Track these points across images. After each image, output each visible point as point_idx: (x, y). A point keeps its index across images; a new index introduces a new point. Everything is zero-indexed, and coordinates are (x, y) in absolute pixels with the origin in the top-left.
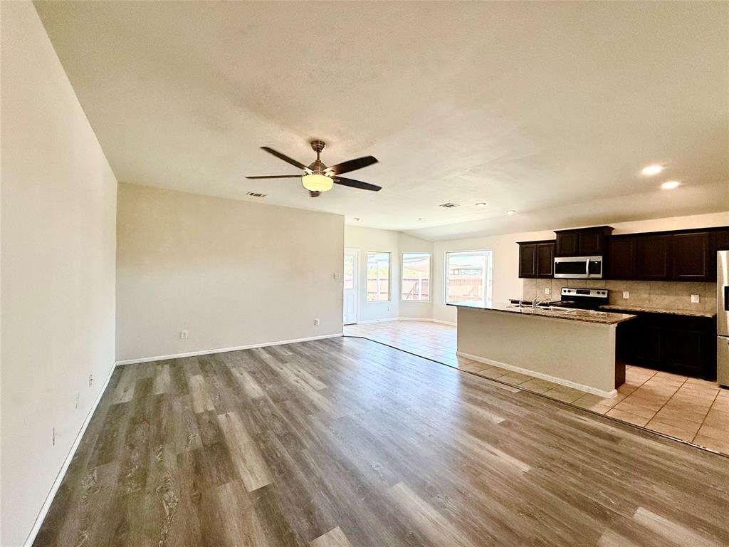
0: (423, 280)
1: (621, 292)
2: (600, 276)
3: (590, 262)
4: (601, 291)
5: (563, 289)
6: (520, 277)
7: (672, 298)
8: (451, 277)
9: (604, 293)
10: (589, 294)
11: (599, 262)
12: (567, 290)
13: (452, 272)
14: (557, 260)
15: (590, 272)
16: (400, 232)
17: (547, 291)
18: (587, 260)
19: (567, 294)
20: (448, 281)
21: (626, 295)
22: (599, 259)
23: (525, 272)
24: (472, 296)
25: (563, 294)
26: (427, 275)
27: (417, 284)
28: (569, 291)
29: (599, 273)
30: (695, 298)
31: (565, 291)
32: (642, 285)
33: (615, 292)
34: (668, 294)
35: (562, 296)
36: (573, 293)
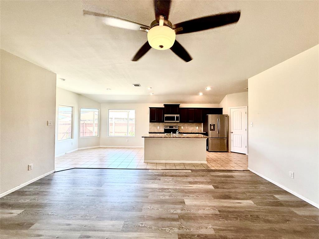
1: (181, 127)
2: (179, 121)
3: (176, 117)
4: (176, 127)
6: (150, 122)
7: (193, 128)
10: (173, 128)
11: (178, 117)
14: (166, 115)
15: (176, 120)
16: (79, 95)
17: (158, 128)
19: (166, 128)
21: (182, 128)
22: (178, 115)
23: (152, 120)
28: (167, 127)
29: (178, 120)
30: (197, 128)
31: (165, 127)
32: (186, 125)
33: (180, 127)
34: (192, 127)
35: (165, 129)
36: (168, 128)
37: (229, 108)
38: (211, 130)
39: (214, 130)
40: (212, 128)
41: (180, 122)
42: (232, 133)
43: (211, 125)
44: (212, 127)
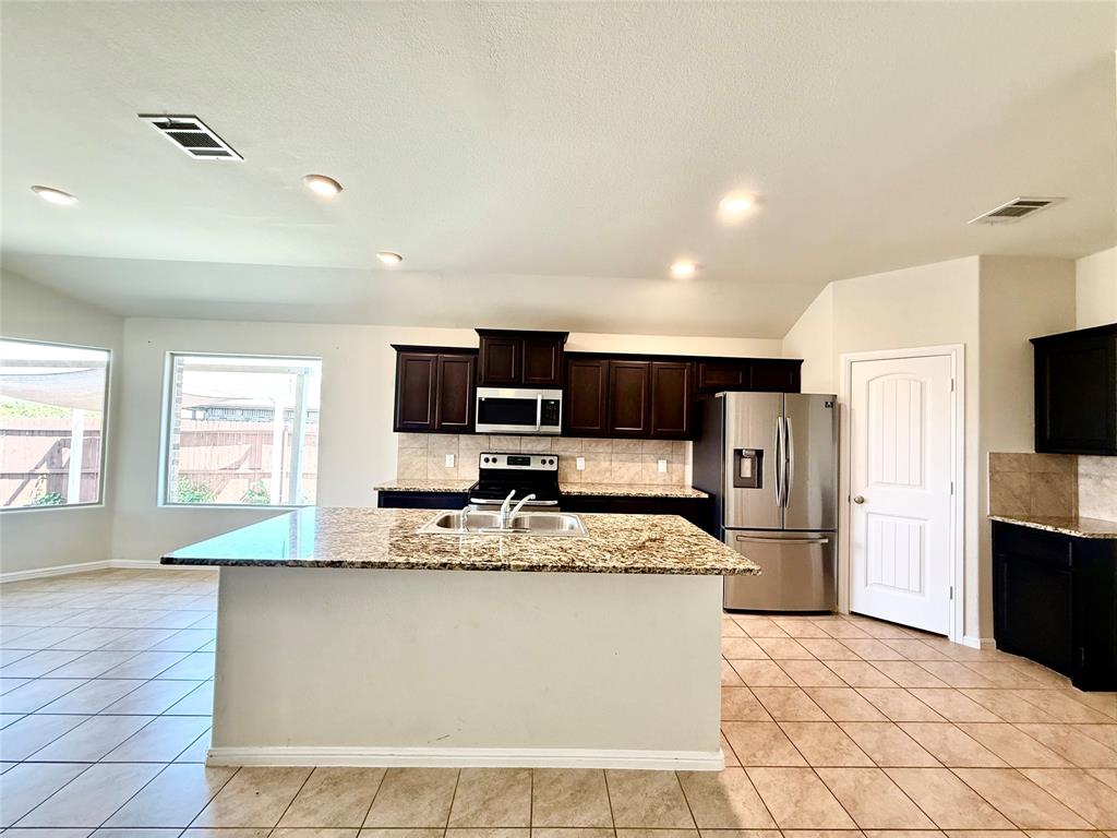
0: (87, 433)
1: (575, 459)
2: (558, 429)
3: (544, 402)
4: (548, 459)
5: (484, 456)
6: (395, 430)
7: (638, 466)
8: (188, 426)
9: (551, 462)
10: (529, 464)
11: (557, 402)
12: (491, 457)
13: (189, 414)
14: (483, 393)
15: (542, 424)
17: (449, 461)
18: (538, 395)
19: (491, 466)
20: (175, 439)
21: (580, 464)
22: (557, 395)
23: (408, 419)
24: (244, 468)
25: (484, 466)
26: (96, 420)
27: (66, 444)
28: (494, 460)
29: (557, 425)
30: (662, 465)
31: (487, 460)
32: (602, 447)
33: (566, 459)
34: (633, 460)
35: (482, 471)
36: (502, 464)
37: (844, 359)
38: (740, 483)
39: (760, 486)
40: (747, 471)
41: (566, 433)
42: (861, 501)
43: (739, 453)
44: (747, 464)
